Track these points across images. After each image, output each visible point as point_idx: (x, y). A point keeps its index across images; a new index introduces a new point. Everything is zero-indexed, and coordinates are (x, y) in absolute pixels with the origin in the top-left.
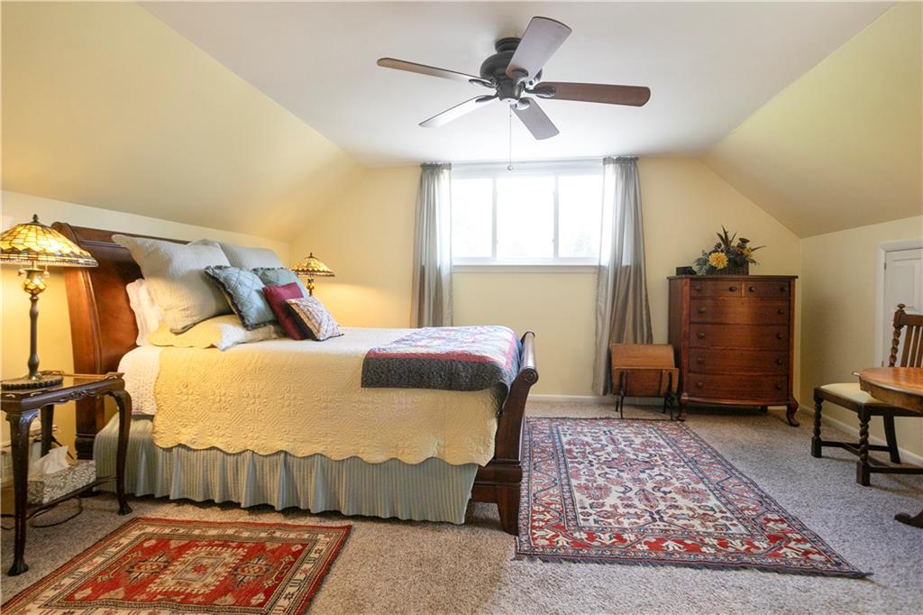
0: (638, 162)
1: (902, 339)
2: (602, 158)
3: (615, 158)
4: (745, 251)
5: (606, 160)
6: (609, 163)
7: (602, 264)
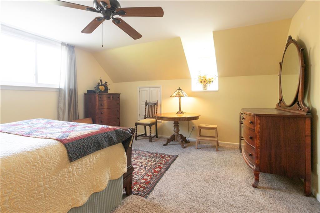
0: (74, 48)
1: (147, 108)
2: (61, 42)
3: (67, 44)
4: (107, 86)
5: (63, 44)
6: (64, 45)
7: (61, 88)
